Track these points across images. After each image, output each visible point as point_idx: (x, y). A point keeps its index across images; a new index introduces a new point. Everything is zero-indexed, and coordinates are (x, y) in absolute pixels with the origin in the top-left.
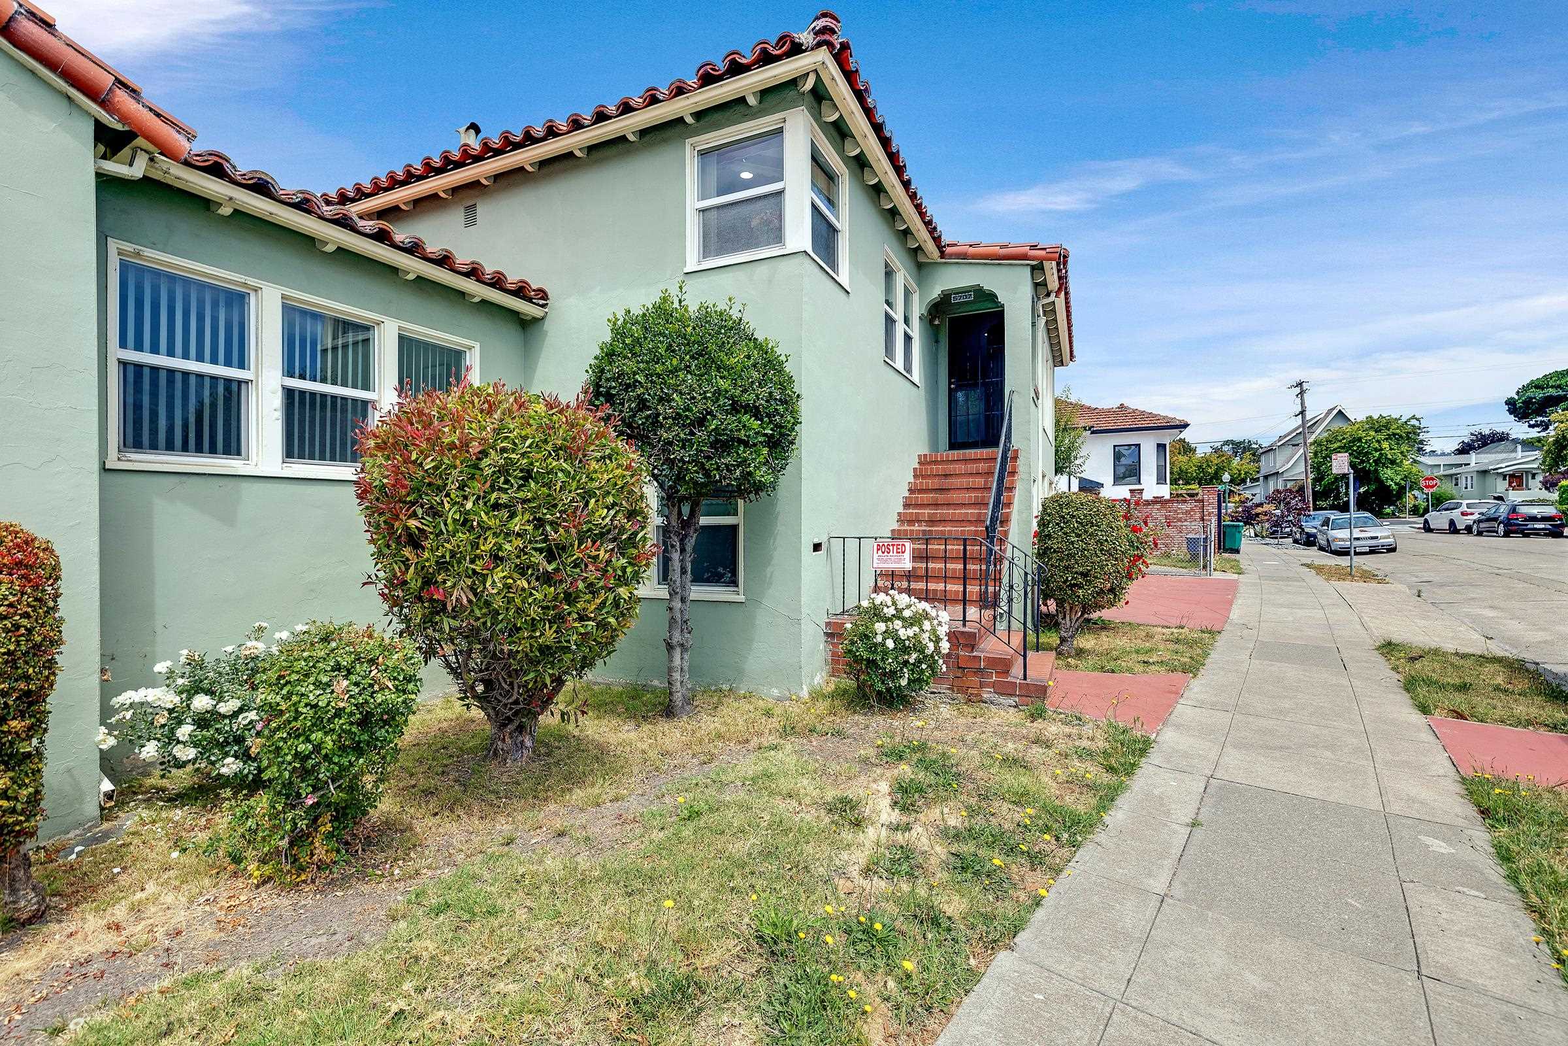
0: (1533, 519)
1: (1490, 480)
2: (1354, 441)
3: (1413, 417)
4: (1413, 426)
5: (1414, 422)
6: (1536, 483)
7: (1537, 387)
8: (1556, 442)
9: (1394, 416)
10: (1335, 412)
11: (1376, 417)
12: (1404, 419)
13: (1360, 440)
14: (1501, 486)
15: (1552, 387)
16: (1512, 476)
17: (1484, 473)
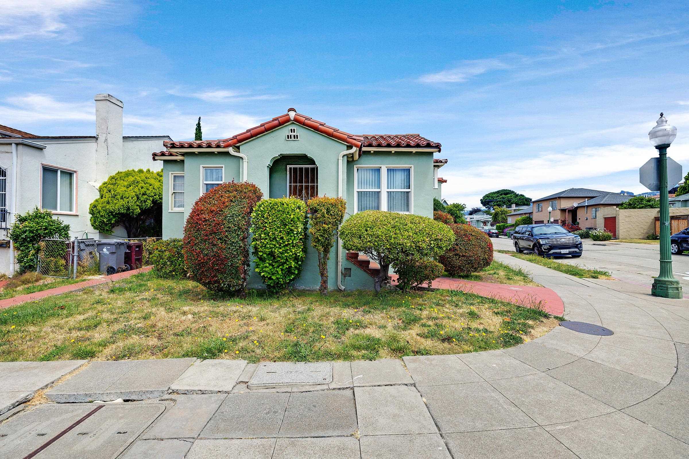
0: (493, 233)
1: (479, 223)
2: (450, 210)
3: (464, 204)
4: (464, 207)
5: (464, 206)
6: (489, 224)
7: (488, 197)
8: (495, 214)
9: (459, 204)
10: (444, 200)
11: (455, 203)
12: (462, 205)
13: (452, 210)
14: (482, 224)
15: (491, 197)
16: (484, 222)
17: (478, 221)
